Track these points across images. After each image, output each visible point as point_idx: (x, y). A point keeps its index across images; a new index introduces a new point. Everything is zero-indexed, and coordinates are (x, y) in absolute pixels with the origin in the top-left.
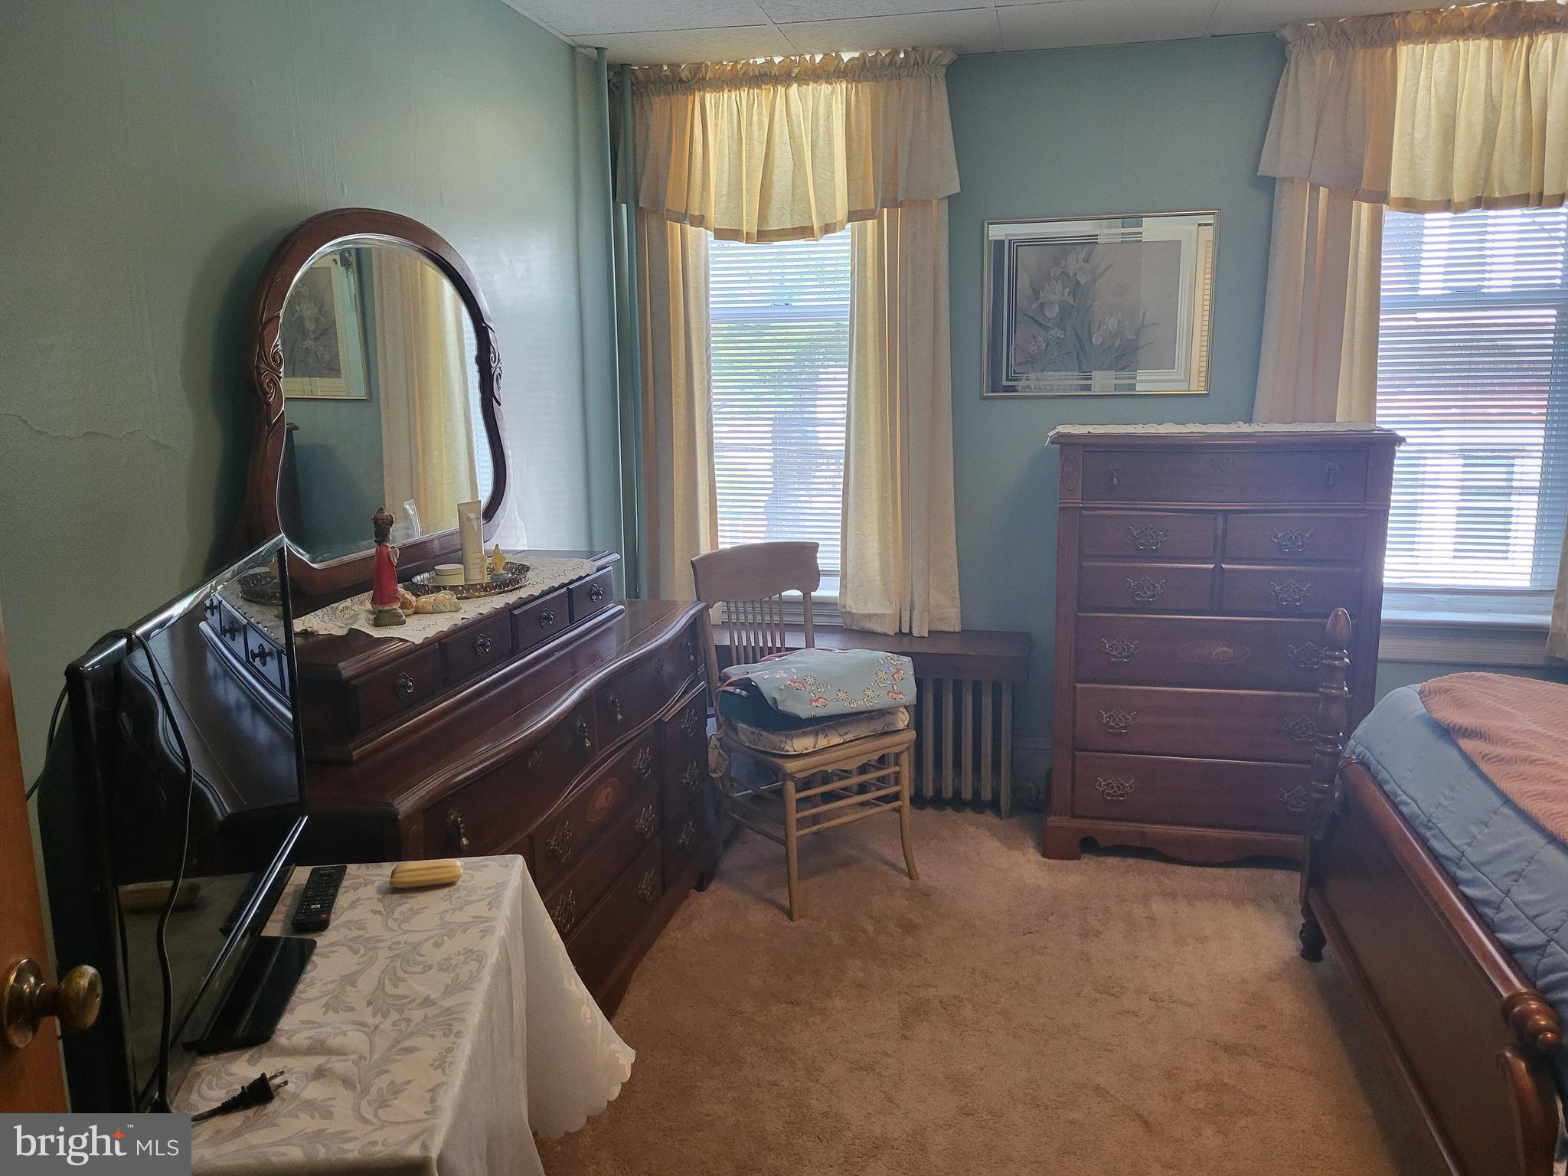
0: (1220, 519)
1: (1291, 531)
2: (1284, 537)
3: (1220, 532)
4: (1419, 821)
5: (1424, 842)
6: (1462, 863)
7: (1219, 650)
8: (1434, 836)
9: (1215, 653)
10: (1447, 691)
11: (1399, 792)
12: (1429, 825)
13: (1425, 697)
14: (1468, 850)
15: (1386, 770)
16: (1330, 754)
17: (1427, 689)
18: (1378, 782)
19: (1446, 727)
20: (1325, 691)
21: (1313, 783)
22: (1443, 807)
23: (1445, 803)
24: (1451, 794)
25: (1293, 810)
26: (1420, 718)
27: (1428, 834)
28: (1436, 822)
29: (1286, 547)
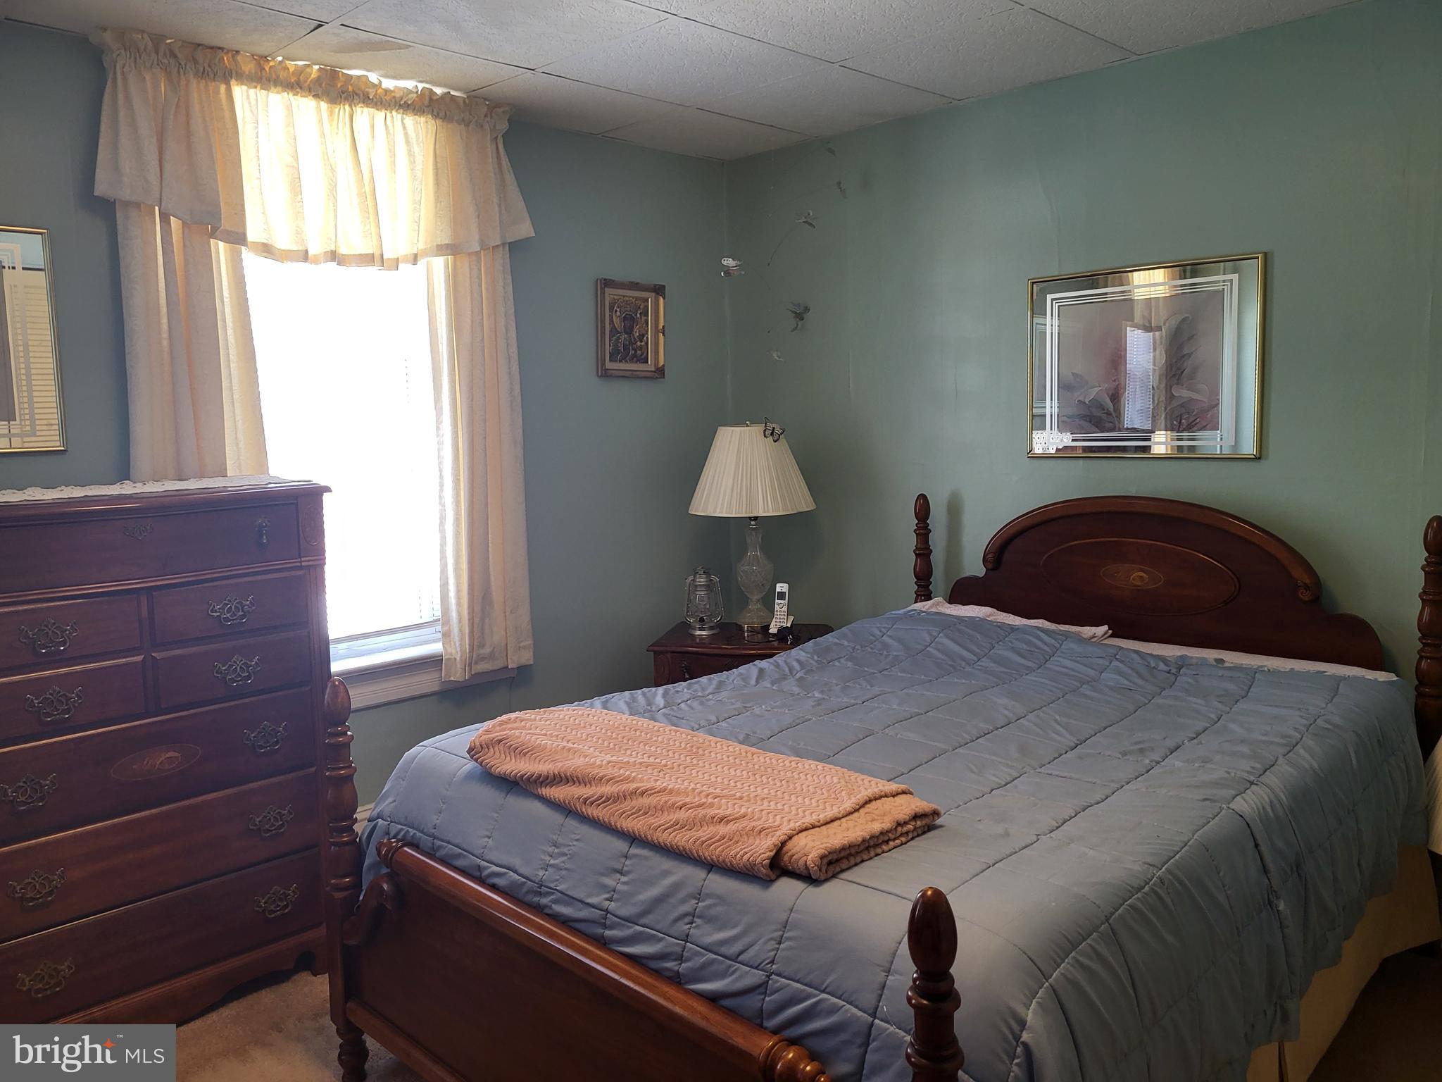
0: (144, 599)
1: (229, 601)
2: (223, 608)
3: (145, 614)
4: (525, 890)
5: (538, 909)
6: (608, 922)
7: (163, 758)
8: (556, 902)
9: (158, 763)
10: (500, 741)
11: (484, 863)
12: (540, 888)
13: (476, 753)
14: (612, 906)
15: (449, 842)
16: (347, 843)
17: (477, 744)
18: (438, 858)
19: (513, 779)
20: (334, 773)
21: (333, 881)
22: (552, 866)
23: (552, 862)
24: (556, 850)
25: (273, 916)
26: (469, 777)
27: (544, 901)
28: (552, 885)
29: (227, 620)
